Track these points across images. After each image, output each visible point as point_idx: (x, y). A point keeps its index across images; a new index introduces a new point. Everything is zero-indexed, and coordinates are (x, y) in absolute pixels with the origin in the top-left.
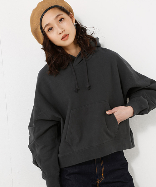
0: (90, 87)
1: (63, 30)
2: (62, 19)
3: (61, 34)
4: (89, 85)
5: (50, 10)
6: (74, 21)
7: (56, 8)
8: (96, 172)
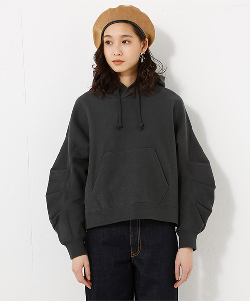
0: (143, 126)
1: (121, 54)
2: (127, 42)
3: (116, 56)
4: (142, 124)
5: (123, 23)
6: (145, 50)
7: (131, 25)
8: (129, 239)
